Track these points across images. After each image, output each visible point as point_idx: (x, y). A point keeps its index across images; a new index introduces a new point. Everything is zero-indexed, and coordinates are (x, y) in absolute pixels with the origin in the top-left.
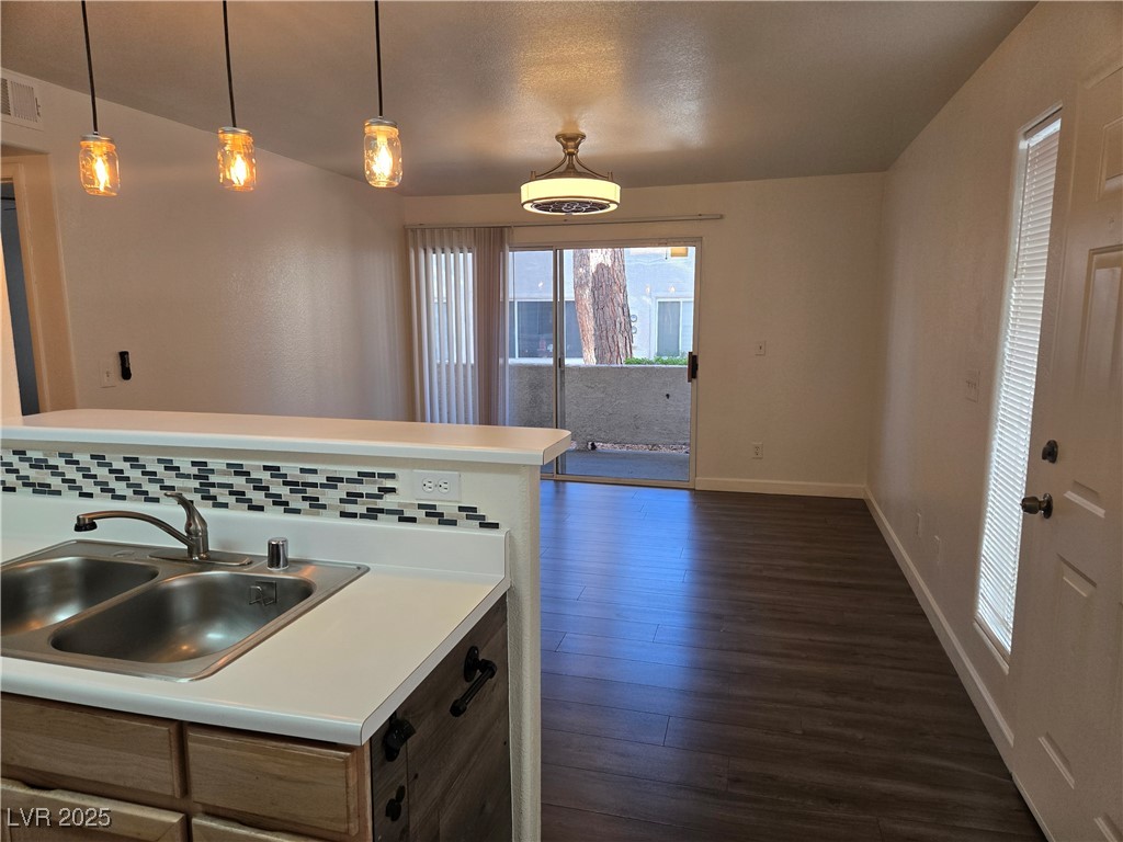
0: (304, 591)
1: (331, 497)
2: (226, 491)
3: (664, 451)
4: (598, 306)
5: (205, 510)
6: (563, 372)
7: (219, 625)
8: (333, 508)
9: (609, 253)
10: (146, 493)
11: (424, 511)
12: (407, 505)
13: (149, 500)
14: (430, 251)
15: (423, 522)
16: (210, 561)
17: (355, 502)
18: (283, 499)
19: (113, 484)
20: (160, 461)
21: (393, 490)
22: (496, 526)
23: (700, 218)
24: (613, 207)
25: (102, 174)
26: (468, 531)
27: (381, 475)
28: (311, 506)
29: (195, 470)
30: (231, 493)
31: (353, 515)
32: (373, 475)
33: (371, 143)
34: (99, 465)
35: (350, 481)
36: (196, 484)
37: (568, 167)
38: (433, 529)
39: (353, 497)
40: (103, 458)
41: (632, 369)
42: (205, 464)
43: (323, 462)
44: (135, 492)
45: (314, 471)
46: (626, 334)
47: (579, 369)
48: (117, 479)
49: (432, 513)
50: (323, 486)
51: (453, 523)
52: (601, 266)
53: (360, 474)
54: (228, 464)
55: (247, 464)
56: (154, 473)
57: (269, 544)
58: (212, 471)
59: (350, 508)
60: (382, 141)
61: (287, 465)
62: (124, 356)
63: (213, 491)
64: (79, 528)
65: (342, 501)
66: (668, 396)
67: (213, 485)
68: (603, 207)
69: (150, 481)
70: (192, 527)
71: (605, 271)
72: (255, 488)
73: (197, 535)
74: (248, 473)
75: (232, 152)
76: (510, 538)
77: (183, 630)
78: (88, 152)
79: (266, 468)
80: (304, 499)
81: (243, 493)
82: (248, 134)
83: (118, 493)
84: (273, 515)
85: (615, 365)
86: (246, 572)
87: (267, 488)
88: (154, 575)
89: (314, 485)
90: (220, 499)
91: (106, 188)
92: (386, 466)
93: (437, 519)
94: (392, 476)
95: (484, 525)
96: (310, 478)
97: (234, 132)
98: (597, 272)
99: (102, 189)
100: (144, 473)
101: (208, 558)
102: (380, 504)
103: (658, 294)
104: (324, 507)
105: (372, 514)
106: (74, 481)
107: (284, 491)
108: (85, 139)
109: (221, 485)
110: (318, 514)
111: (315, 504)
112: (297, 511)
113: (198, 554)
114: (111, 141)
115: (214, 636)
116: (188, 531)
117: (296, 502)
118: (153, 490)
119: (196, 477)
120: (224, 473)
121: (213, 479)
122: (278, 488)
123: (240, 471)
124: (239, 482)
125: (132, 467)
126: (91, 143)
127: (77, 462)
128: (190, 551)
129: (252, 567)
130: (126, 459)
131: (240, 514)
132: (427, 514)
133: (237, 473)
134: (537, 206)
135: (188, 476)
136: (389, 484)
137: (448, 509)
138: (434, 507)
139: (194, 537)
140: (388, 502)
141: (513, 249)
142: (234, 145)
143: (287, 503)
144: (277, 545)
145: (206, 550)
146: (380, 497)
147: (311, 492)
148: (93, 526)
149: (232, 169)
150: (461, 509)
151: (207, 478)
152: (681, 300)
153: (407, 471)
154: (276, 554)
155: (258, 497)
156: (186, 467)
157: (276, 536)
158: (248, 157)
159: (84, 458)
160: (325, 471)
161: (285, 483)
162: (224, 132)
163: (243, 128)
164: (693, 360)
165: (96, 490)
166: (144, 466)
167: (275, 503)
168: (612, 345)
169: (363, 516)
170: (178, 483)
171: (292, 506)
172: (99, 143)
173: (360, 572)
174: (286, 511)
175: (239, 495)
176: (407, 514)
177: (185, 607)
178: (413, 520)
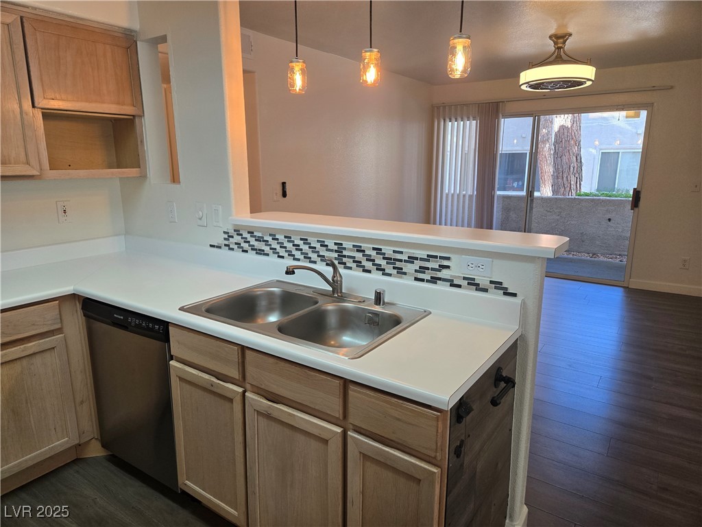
0: (396, 321)
1: (410, 268)
2: (352, 260)
3: (602, 258)
4: (558, 156)
5: (341, 270)
6: (532, 200)
7: (348, 333)
8: (411, 275)
9: (570, 118)
10: (310, 258)
11: (467, 281)
12: (456, 277)
13: (311, 262)
14: (448, 120)
15: (465, 288)
16: (342, 298)
17: (424, 273)
18: (382, 267)
19: (294, 252)
20: (318, 241)
21: (448, 267)
22: (514, 295)
23: (654, 89)
24: (589, 83)
25: (298, 81)
26: (496, 296)
27: (441, 258)
28: (398, 272)
29: (336, 248)
30: (354, 262)
31: (422, 280)
32: (436, 257)
33: (453, 51)
34: (288, 241)
35: (422, 259)
36: (336, 255)
37: (557, 57)
38: (473, 293)
39: (423, 269)
40: (290, 238)
41: (583, 200)
42: (341, 244)
43: (407, 248)
44: (305, 257)
45: (401, 253)
46: (577, 175)
47: (542, 199)
48: (296, 249)
49: (472, 283)
50: (405, 261)
51: (485, 290)
52: (562, 127)
53: (428, 256)
54: (353, 245)
55: (364, 246)
56: (315, 248)
57: (376, 292)
58: (345, 249)
59: (420, 276)
60: (460, 49)
61: (387, 248)
62: (284, 184)
63: (345, 260)
64: (287, 273)
65: (416, 271)
66: (609, 220)
67: (345, 256)
68: (581, 83)
69: (313, 252)
70: (335, 279)
71: (566, 131)
72: (367, 260)
73: (337, 283)
74: (364, 251)
75: (368, 63)
76: (524, 303)
77: (331, 333)
78: (292, 69)
79: (374, 249)
80: (394, 268)
81: (360, 262)
82: (378, 52)
83: (296, 257)
84: (376, 276)
85: (568, 197)
86: (362, 306)
87: (374, 260)
88: (317, 303)
89: (401, 261)
90: (348, 265)
91: (300, 89)
92: (445, 252)
93: (475, 287)
94: (448, 259)
95: (506, 294)
96: (399, 256)
97: (371, 51)
98: (559, 131)
99: (298, 89)
100: (310, 247)
101: (342, 296)
102: (439, 275)
103: (602, 147)
104: (405, 274)
105: (434, 280)
106: (275, 249)
107: (383, 263)
108: (292, 62)
109: (349, 257)
110: (401, 278)
111: (400, 272)
112: (390, 275)
113: (337, 293)
114: (304, 62)
115: (346, 338)
116: (333, 280)
117: (389, 269)
118: (314, 256)
119: (336, 251)
120: (351, 250)
121: (345, 253)
122: (380, 261)
123: (360, 250)
124: (359, 256)
125: (304, 243)
126: (294, 64)
127: (277, 239)
128: (333, 291)
129: (366, 303)
130: (301, 239)
131: (358, 273)
132: (469, 284)
133: (358, 251)
134: (531, 87)
135: (332, 251)
136: (445, 263)
137: (483, 282)
138: (474, 279)
139: (335, 284)
140: (445, 274)
141: (505, 116)
142: (370, 59)
143: (384, 270)
144: (380, 293)
145: (341, 292)
146: (440, 271)
147: (398, 264)
148: (293, 273)
149: (367, 74)
150: (491, 282)
151: (342, 252)
152: (621, 151)
153: (456, 256)
154: (379, 298)
155: (368, 265)
156: (332, 246)
157: (379, 288)
158: (376, 65)
159: (281, 237)
160: (406, 252)
161: (384, 258)
162: (366, 51)
163: (376, 48)
164: (637, 194)
165: (286, 255)
166: (310, 244)
167: (377, 269)
168: (566, 182)
169: (428, 281)
170: (327, 254)
171: (387, 271)
172: (298, 64)
173: (426, 313)
174: (383, 274)
175: (358, 263)
176: (455, 282)
177: (332, 320)
178: (459, 286)
